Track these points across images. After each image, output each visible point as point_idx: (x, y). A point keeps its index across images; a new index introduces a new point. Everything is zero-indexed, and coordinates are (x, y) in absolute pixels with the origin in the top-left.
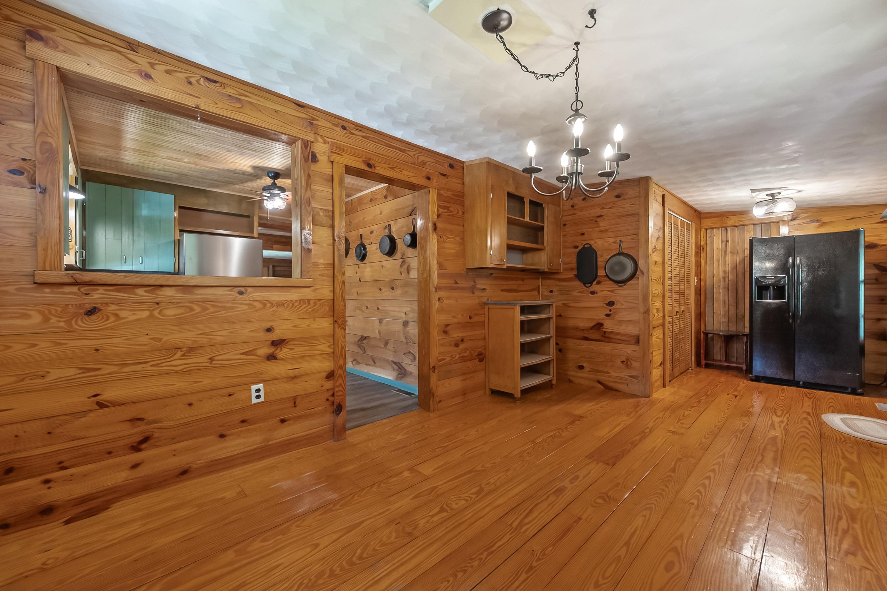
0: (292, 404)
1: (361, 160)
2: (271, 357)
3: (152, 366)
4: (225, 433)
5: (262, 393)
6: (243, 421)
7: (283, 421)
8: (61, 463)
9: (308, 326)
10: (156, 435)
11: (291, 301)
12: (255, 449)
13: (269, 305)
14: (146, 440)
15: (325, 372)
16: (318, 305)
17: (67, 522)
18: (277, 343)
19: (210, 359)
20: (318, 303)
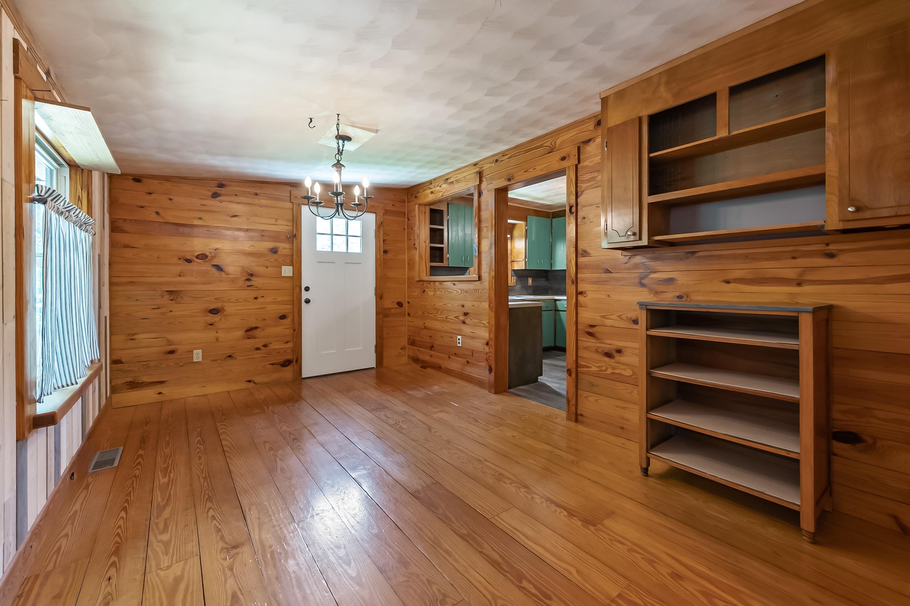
0: (471, 354)
1: (503, 179)
2: (464, 322)
3: (434, 316)
4: (451, 357)
5: (460, 341)
6: (455, 354)
7: (468, 362)
8: (420, 345)
9: (478, 306)
10: (435, 346)
11: (471, 289)
12: (459, 372)
13: (463, 291)
14: (433, 347)
15: (486, 340)
16: (483, 293)
17: (421, 367)
18: (466, 314)
19: (446, 317)
20: (483, 291)
